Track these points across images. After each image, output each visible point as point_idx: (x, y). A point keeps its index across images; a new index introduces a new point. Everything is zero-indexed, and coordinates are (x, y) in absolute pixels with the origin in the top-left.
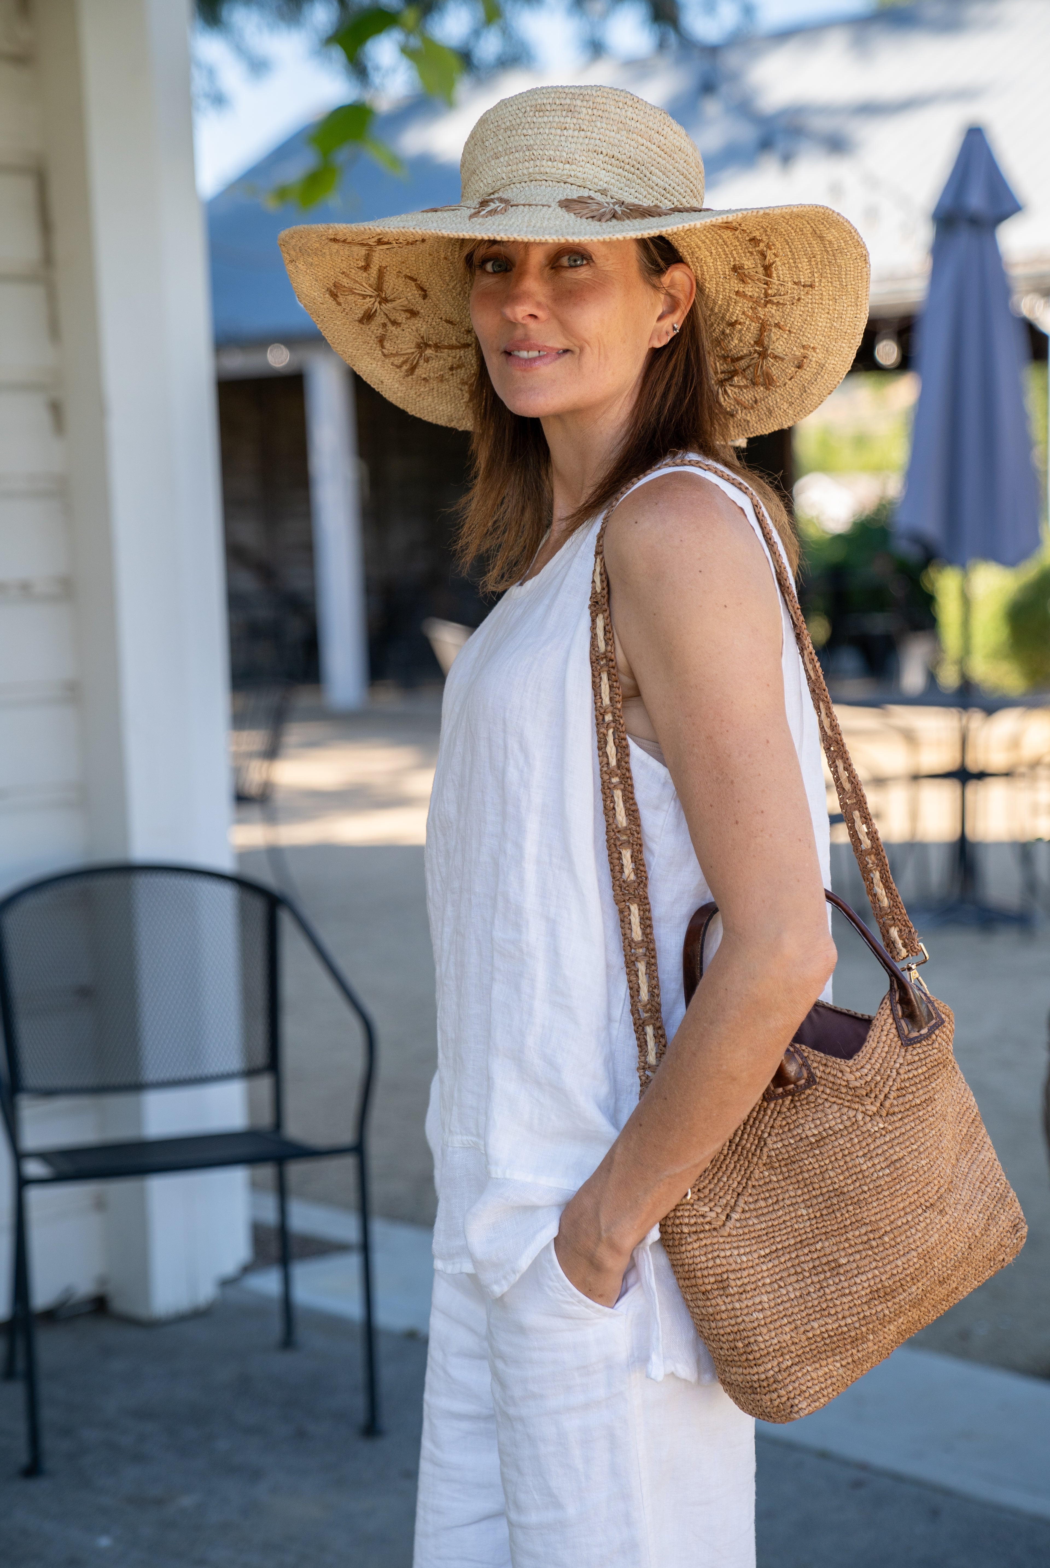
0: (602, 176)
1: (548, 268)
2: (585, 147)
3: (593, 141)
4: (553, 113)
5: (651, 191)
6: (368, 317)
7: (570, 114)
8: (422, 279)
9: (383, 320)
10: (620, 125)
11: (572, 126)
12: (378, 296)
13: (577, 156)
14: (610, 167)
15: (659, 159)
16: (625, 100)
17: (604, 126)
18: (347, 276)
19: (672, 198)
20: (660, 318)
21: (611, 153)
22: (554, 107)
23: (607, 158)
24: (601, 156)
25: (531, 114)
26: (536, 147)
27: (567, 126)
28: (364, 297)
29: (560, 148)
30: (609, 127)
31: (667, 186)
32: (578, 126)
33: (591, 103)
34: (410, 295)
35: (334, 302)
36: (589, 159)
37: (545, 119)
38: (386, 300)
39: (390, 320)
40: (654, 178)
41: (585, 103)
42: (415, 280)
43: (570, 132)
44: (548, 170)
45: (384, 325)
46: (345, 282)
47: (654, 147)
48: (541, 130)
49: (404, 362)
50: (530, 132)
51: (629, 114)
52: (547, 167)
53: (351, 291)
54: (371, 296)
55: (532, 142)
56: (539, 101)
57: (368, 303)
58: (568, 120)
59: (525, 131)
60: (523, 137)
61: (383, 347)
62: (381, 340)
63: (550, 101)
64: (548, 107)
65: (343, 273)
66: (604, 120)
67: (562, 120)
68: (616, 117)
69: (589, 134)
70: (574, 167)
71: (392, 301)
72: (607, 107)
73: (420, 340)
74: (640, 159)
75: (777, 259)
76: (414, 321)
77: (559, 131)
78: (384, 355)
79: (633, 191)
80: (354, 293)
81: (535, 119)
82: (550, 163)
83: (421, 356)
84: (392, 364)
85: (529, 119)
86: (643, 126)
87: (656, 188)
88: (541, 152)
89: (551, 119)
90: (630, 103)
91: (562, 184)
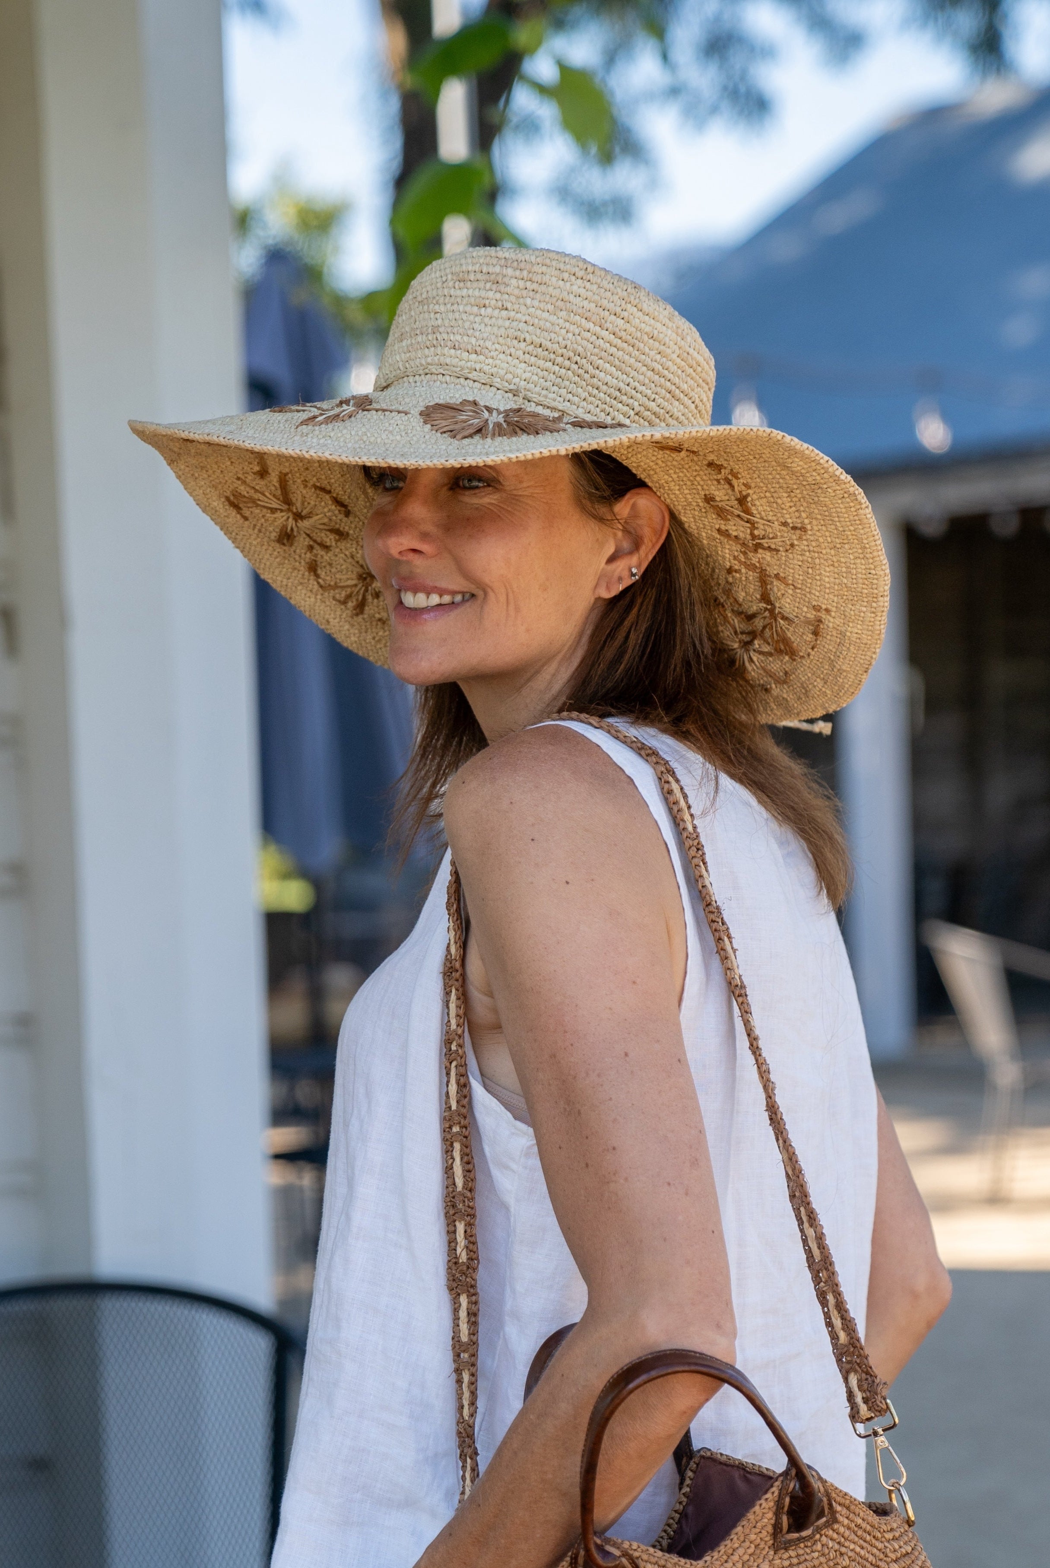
0: (519, 372)
1: (445, 488)
2: (502, 331)
3: (515, 324)
4: (475, 285)
5: (595, 392)
6: (286, 537)
7: (494, 287)
8: (338, 491)
9: (308, 542)
10: (560, 303)
11: (493, 302)
12: (289, 510)
13: (488, 344)
14: (533, 359)
15: (613, 350)
16: (573, 270)
17: (536, 303)
18: (244, 482)
19: (631, 401)
20: (611, 560)
21: (538, 341)
22: (479, 276)
23: (531, 348)
24: (523, 345)
25: (451, 284)
26: (441, 330)
27: (487, 302)
28: (273, 510)
29: (470, 332)
30: (542, 305)
31: (621, 385)
32: (500, 304)
33: (525, 273)
34: (326, 511)
35: (238, 516)
36: (505, 348)
37: (464, 292)
38: (298, 516)
39: (315, 541)
40: (602, 375)
41: (518, 273)
42: (329, 492)
43: (489, 310)
44: (448, 361)
45: (311, 548)
46: (243, 489)
47: (604, 333)
48: (455, 307)
49: (349, 597)
50: (442, 308)
51: (575, 288)
52: (450, 356)
53: (254, 502)
54: (282, 511)
55: (439, 322)
56: (464, 268)
57: (281, 518)
58: (491, 294)
59: (437, 307)
60: (432, 315)
61: (317, 576)
62: (313, 568)
63: (477, 267)
64: (472, 277)
65: (238, 479)
66: (538, 296)
67: (483, 293)
68: (556, 293)
69: (512, 314)
70: (482, 358)
71: (309, 516)
72: (546, 279)
73: (360, 570)
74: (580, 349)
75: (750, 491)
76: (342, 545)
77: (475, 309)
78: (321, 587)
79: (563, 392)
80: (257, 506)
81: (452, 292)
82: (453, 351)
83: (366, 590)
84: (334, 598)
85: (446, 292)
86: (593, 305)
87: (605, 388)
88: (445, 336)
89: (470, 292)
90: (580, 274)
91: (462, 380)
